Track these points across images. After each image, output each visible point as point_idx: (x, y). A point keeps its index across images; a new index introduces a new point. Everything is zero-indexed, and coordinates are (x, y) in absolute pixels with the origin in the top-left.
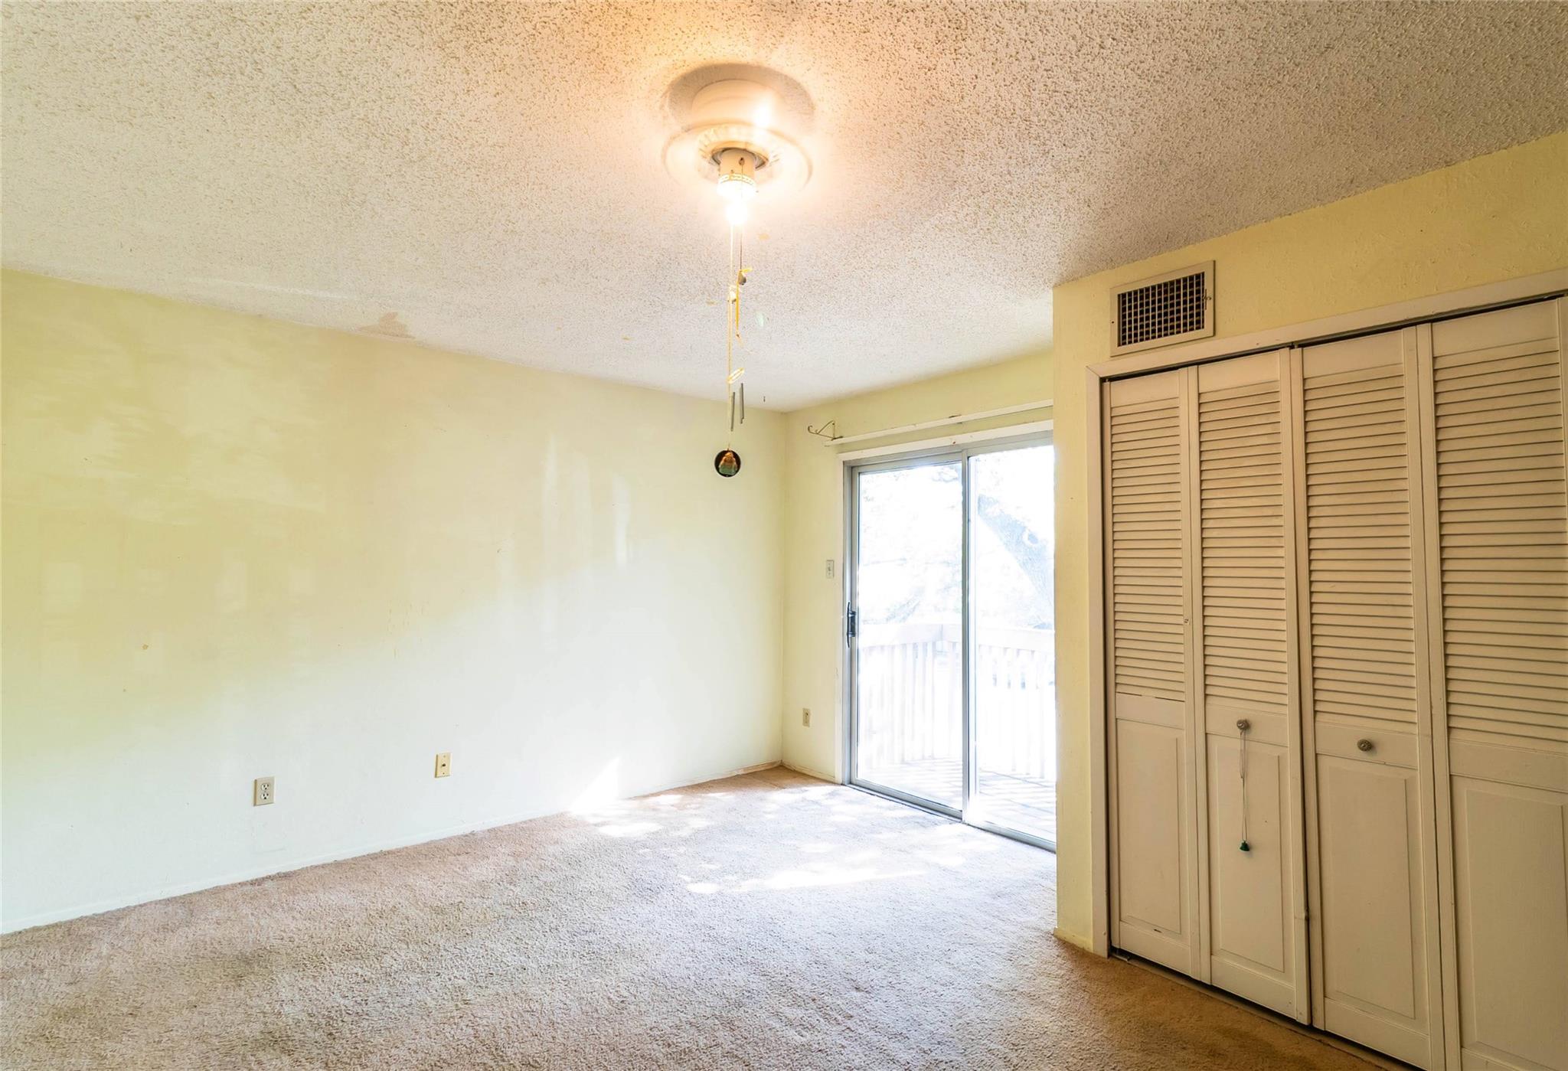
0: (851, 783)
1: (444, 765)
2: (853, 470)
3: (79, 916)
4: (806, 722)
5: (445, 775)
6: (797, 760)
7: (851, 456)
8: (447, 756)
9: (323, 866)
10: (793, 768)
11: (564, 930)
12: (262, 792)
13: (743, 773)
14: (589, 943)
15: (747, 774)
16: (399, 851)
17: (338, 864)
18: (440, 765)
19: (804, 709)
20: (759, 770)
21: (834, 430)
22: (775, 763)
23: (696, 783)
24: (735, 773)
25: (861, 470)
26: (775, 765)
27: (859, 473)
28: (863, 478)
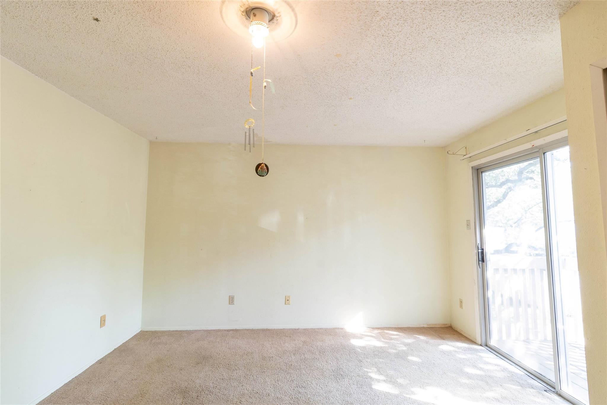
0: (486, 346)
1: (288, 300)
2: (478, 171)
3: (186, 330)
4: (461, 306)
5: (289, 304)
6: (459, 325)
7: (476, 163)
8: (289, 297)
9: (248, 330)
10: (456, 329)
11: (295, 382)
12: (231, 300)
13: (427, 326)
14: (300, 393)
15: (428, 327)
16: (271, 330)
17: (252, 330)
18: (286, 300)
19: (460, 299)
20: (436, 326)
21: (466, 151)
22: (446, 324)
23: (399, 327)
24: (422, 326)
25: (482, 170)
26: (446, 326)
27: (482, 172)
28: (483, 174)
